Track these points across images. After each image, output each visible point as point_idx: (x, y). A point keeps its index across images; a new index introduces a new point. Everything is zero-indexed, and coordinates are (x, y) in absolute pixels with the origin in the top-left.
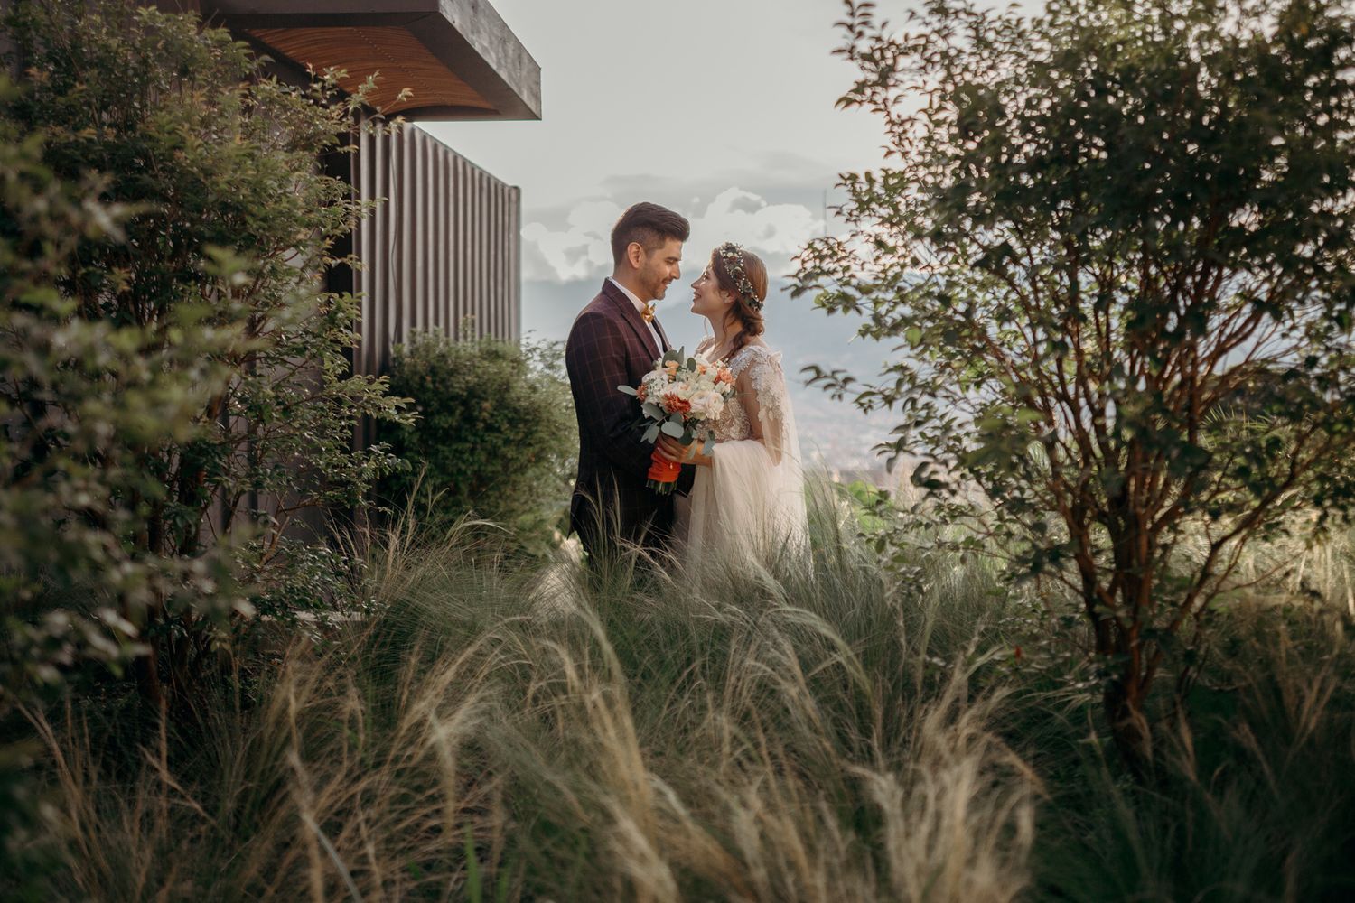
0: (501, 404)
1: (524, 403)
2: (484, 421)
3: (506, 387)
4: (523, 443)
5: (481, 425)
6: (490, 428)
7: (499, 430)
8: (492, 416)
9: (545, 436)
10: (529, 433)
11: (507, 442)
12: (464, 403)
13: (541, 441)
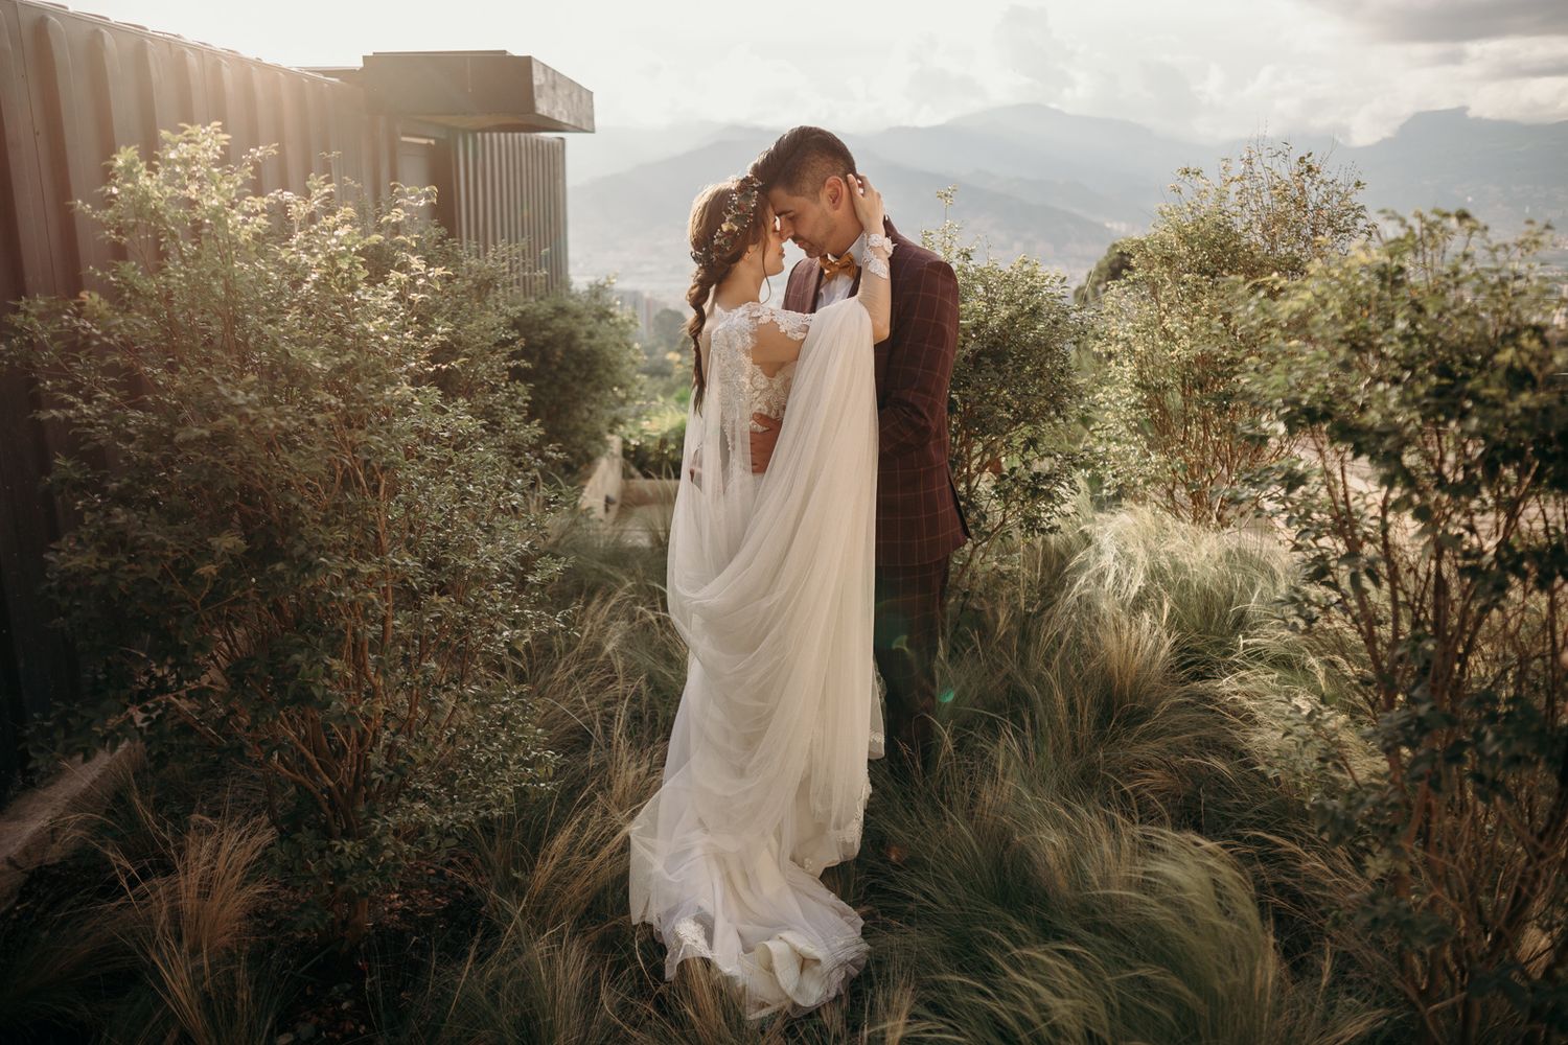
0: (569, 350)
1: (585, 348)
2: (556, 363)
3: (571, 336)
4: (586, 380)
5: (555, 367)
6: (561, 368)
7: (567, 370)
8: (562, 359)
9: (602, 372)
10: (591, 371)
11: (574, 378)
12: (542, 348)
13: (599, 376)
